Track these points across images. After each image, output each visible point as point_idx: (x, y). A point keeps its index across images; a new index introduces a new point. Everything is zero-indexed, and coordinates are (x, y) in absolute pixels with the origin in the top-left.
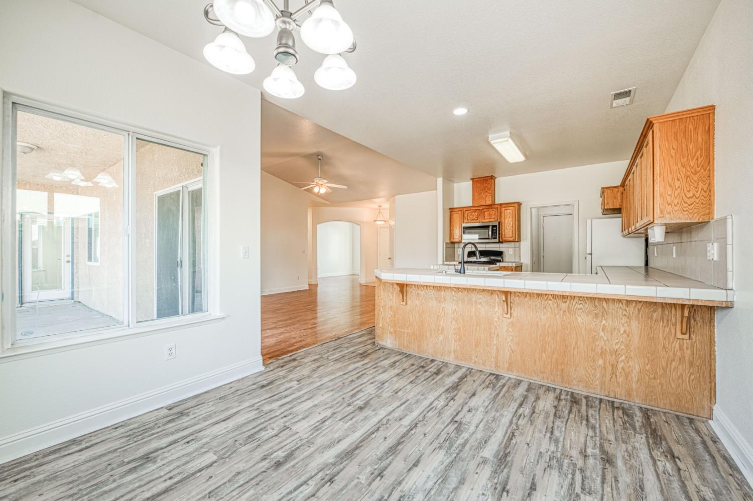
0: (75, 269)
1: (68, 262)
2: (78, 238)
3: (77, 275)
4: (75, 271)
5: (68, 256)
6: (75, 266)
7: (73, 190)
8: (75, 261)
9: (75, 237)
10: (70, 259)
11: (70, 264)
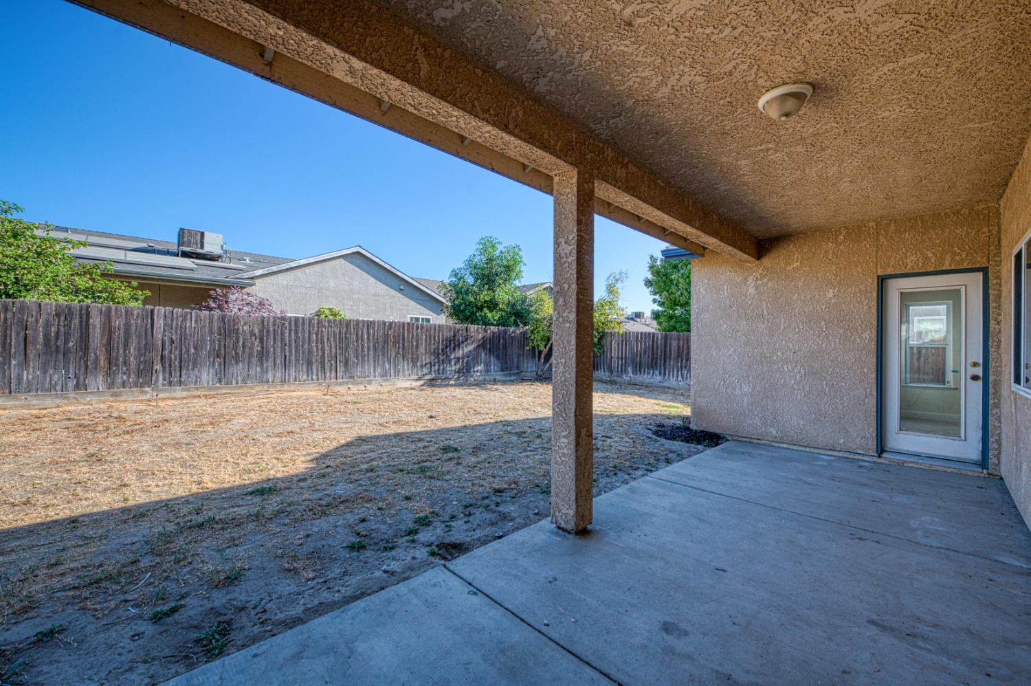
0: (991, 396)
1: (975, 378)
2: (999, 323)
3: (995, 411)
4: (991, 402)
5: (975, 365)
6: (991, 390)
7: (986, 212)
8: (992, 378)
9: (992, 322)
10: (979, 371)
11: (980, 383)
